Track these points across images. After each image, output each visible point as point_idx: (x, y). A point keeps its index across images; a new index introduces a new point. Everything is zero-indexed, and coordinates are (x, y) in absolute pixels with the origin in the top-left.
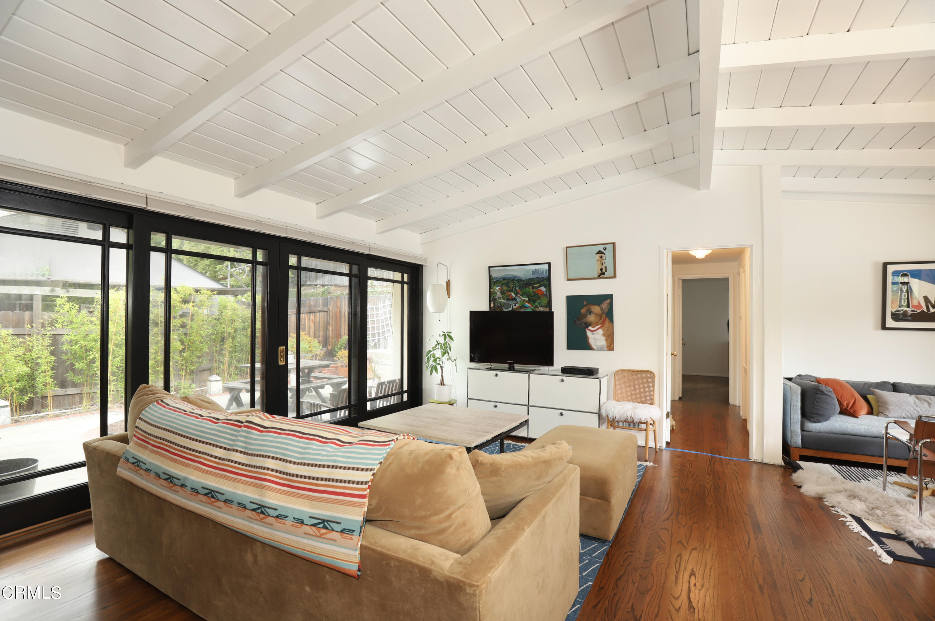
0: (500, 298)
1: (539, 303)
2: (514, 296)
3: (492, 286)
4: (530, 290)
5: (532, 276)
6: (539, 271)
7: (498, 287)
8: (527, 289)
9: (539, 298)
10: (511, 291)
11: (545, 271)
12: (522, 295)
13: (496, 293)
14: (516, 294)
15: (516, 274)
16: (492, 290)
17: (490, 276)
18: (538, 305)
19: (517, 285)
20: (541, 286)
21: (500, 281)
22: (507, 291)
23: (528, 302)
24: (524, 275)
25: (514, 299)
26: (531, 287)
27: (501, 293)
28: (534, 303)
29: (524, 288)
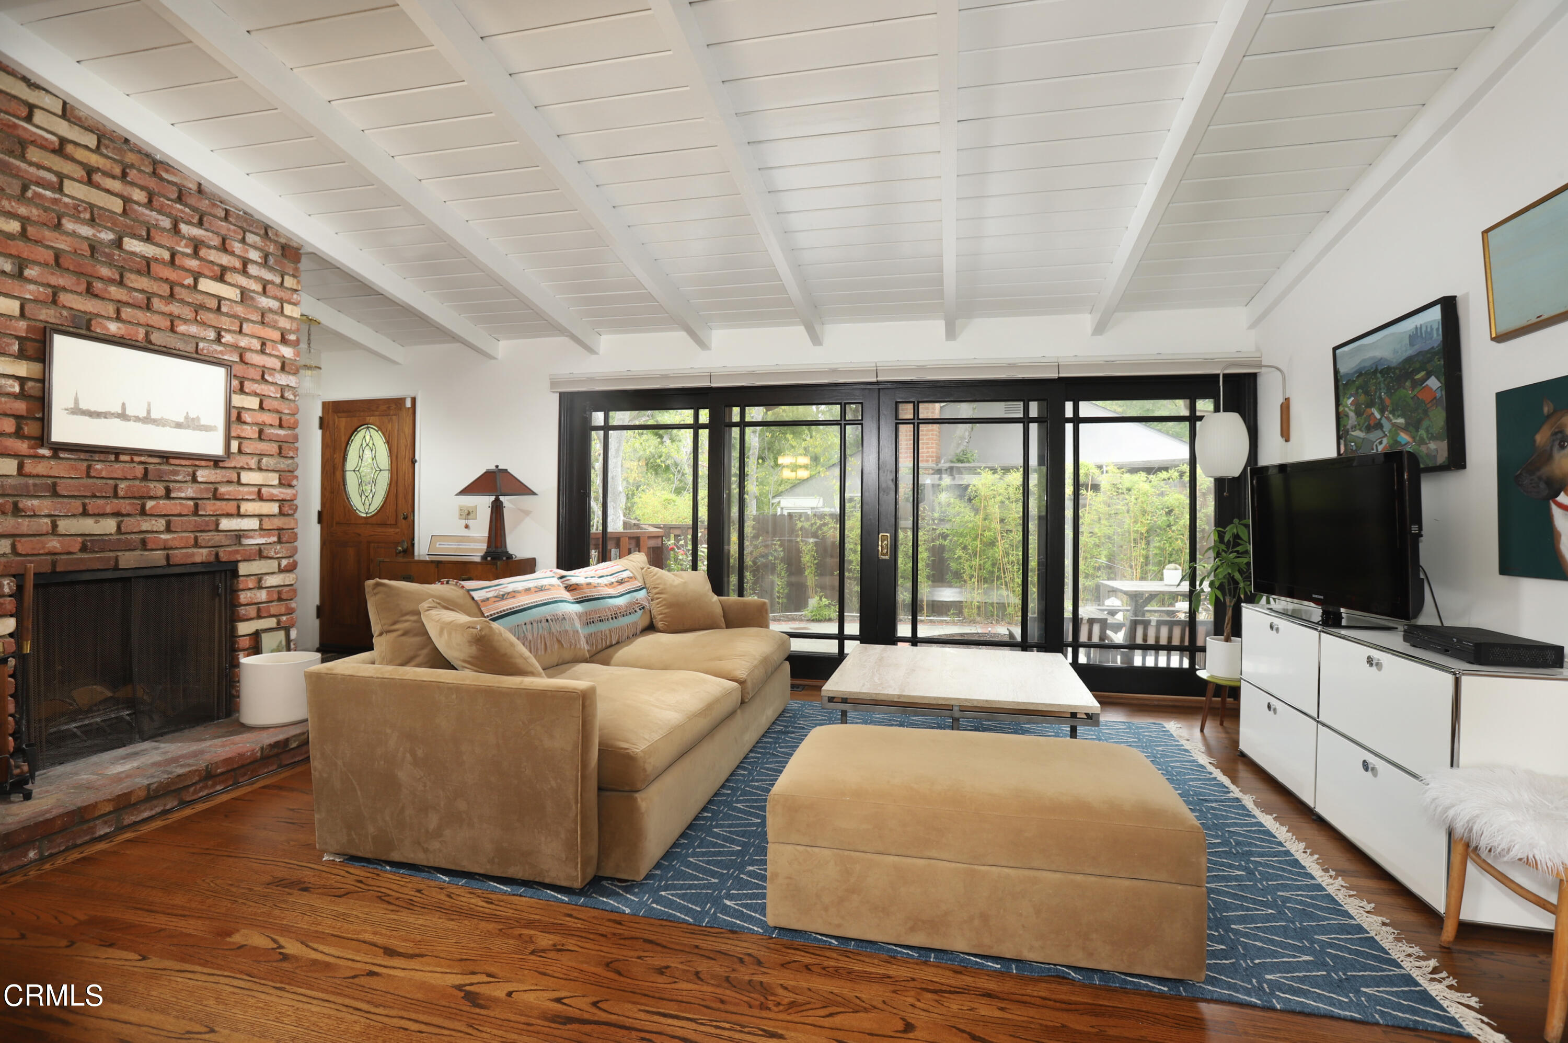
0: (1354, 428)
1: (1427, 431)
2: (1378, 416)
3: (1341, 398)
4: (1407, 392)
5: (1410, 352)
6: (1424, 329)
7: (1349, 398)
8: (1402, 392)
9: (1426, 412)
10: (1371, 404)
11: (1435, 327)
12: (1392, 412)
13: (1347, 416)
14: (1382, 412)
15: (1378, 354)
16: (1341, 409)
17: (1336, 372)
18: (1425, 436)
19: (1382, 385)
20: (1428, 377)
21: (1354, 381)
22: (1366, 407)
23: (1405, 429)
24: (1395, 352)
25: (1379, 426)
26: (1408, 384)
27: (1356, 414)
28: (1417, 431)
29: (1396, 390)
